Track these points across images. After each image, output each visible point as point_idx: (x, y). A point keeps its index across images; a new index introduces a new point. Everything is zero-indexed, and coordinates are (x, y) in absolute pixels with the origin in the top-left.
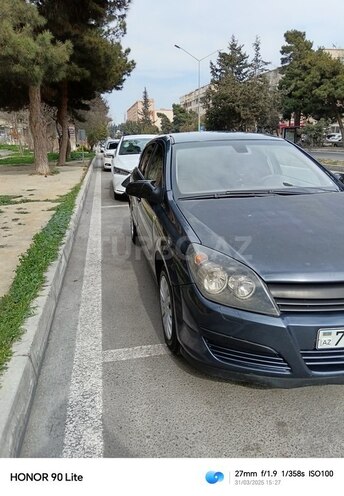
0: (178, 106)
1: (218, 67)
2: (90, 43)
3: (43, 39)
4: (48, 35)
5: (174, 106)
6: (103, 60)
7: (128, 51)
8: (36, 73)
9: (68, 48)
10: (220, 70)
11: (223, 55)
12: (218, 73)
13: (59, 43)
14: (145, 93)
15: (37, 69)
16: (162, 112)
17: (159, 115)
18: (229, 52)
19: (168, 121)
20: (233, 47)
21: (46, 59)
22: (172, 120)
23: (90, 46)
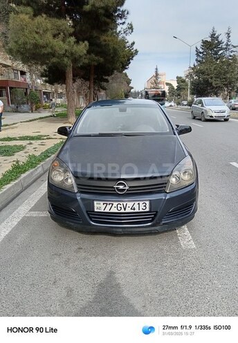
0: (180, 78)
1: (201, 50)
2: (105, 41)
3: (70, 42)
4: (73, 39)
5: (177, 77)
6: (112, 51)
7: (133, 43)
8: (65, 62)
9: (86, 46)
10: (202, 53)
11: (205, 42)
12: (201, 55)
13: (81, 43)
14: (157, 69)
15: (66, 59)
16: (169, 82)
17: (167, 84)
18: (209, 40)
19: (174, 89)
20: (213, 36)
21: (72, 54)
22: (176, 88)
23: (104, 43)
